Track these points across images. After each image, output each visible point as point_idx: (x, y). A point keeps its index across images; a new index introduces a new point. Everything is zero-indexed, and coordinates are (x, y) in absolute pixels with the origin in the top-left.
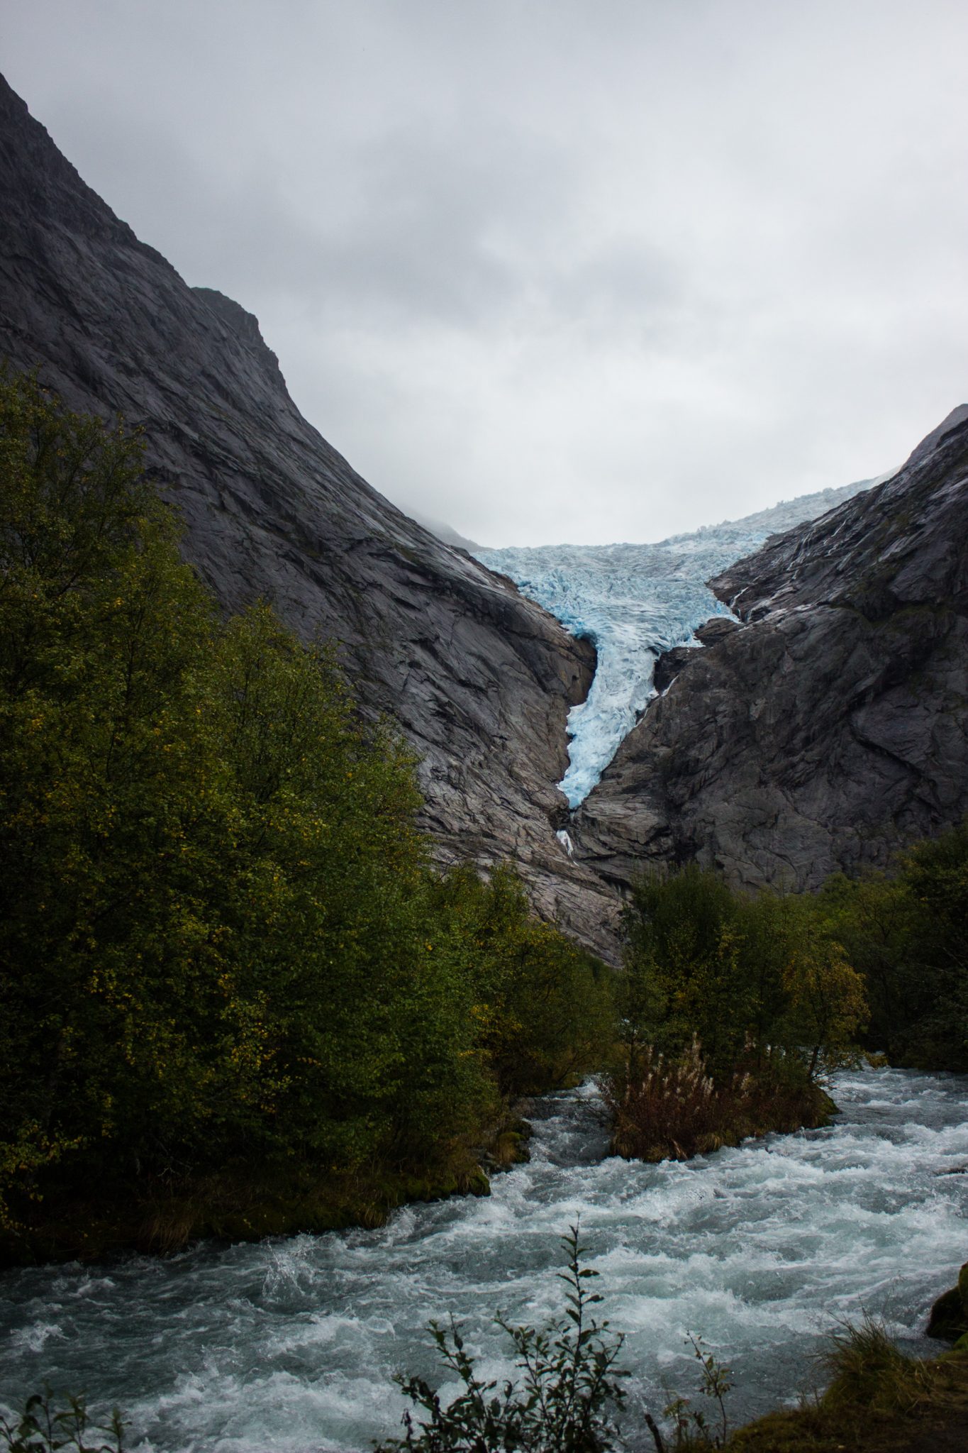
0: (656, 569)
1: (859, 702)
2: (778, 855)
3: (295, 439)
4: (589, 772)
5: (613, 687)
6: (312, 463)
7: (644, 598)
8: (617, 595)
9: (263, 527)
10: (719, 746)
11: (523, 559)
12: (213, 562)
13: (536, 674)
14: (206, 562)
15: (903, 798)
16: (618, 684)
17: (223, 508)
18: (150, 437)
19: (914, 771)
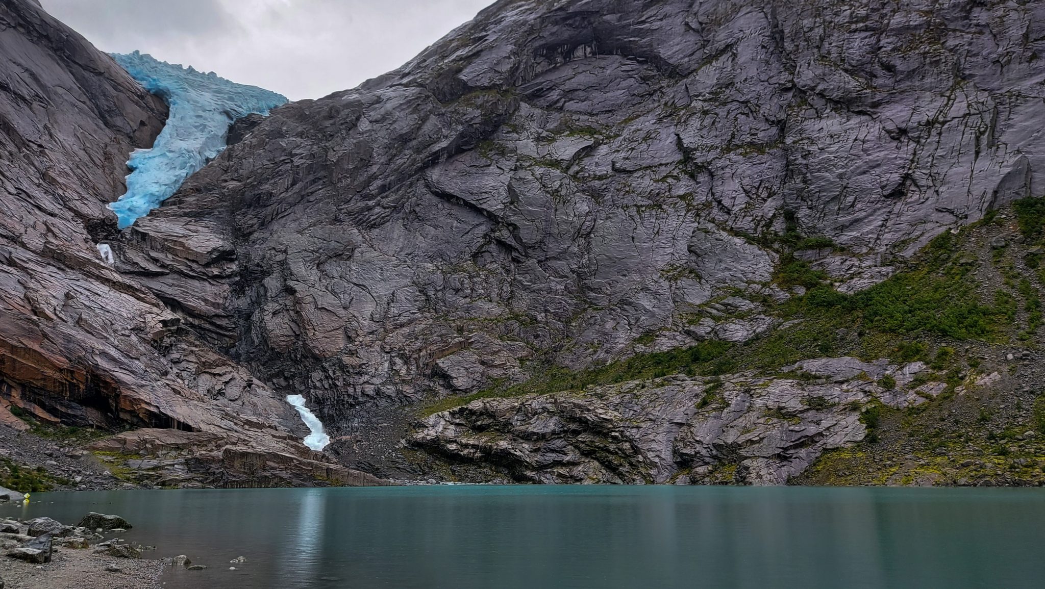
1: (434, 160)
2: (355, 284)
4: (147, 198)
5: (183, 134)
10: (293, 184)
15: (482, 241)
16: (190, 134)
19: (491, 217)
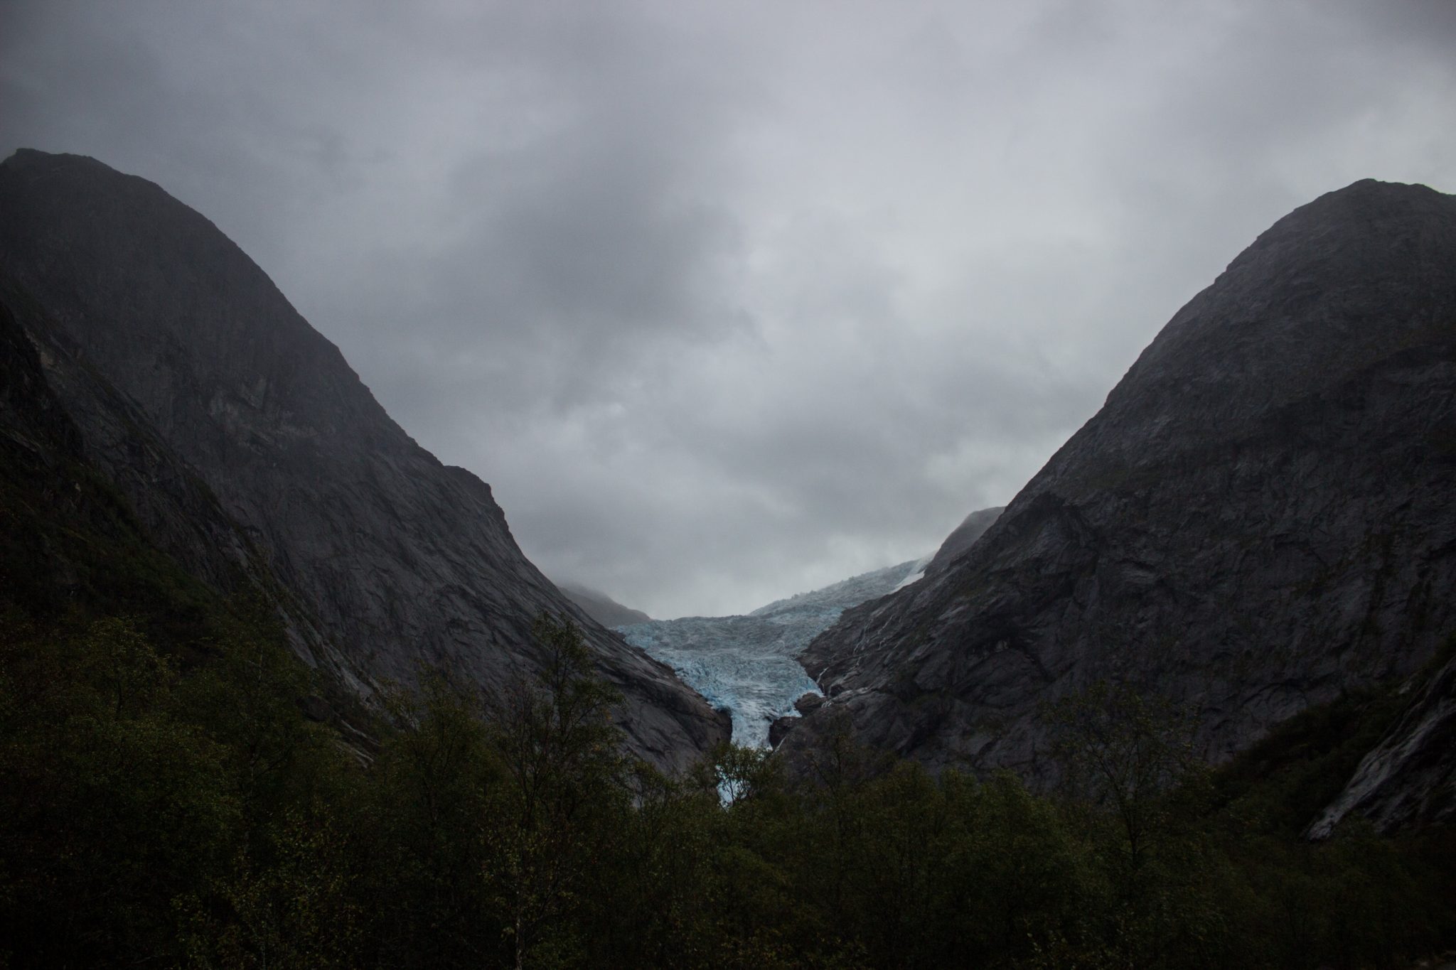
0: (764, 636)
3: (529, 584)
6: (542, 601)
7: (760, 678)
8: (743, 677)
9: (519, 653)
11: (668, 631)
12: (495, 681)
13: (693, 738)
14: (490, 681)
17: (495, 642)
18: (448, 597)
